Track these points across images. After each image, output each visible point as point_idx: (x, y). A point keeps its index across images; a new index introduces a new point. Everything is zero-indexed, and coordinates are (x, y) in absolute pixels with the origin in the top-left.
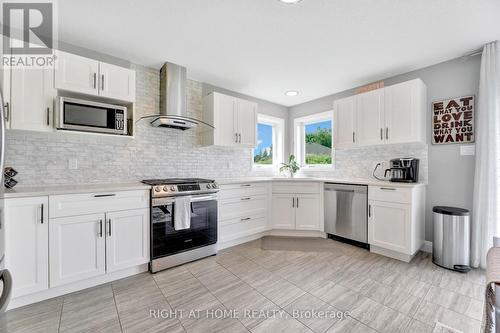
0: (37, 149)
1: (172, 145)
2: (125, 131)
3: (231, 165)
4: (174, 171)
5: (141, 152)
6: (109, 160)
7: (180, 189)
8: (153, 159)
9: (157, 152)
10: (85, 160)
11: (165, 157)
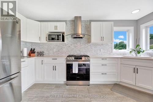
0: (48, 47)
1: (79, 44)
2: (61, 41)
3: (102, 50)
4: (79, 52)
5: (70, 47)
6: (62, 49)
7: (75, 58)
8: (73, 49)
9: (74, 46)
10: (57, 49)
11: (77, 48)
